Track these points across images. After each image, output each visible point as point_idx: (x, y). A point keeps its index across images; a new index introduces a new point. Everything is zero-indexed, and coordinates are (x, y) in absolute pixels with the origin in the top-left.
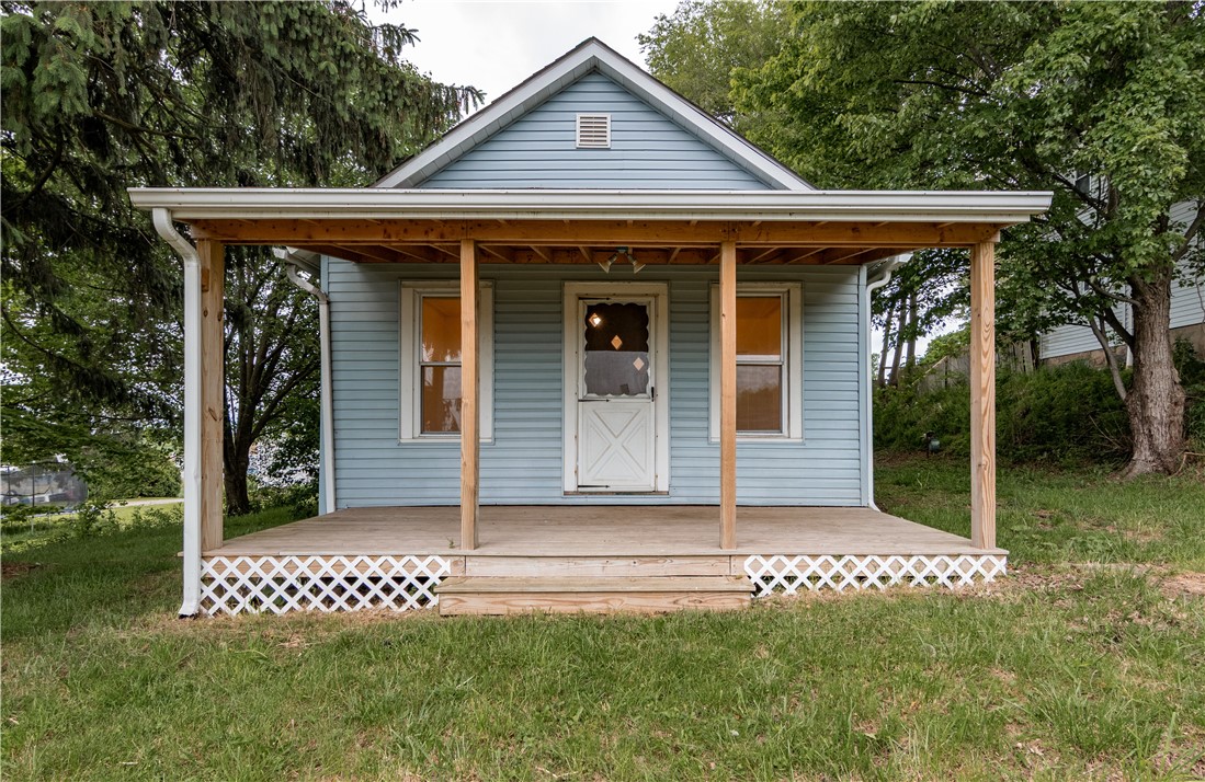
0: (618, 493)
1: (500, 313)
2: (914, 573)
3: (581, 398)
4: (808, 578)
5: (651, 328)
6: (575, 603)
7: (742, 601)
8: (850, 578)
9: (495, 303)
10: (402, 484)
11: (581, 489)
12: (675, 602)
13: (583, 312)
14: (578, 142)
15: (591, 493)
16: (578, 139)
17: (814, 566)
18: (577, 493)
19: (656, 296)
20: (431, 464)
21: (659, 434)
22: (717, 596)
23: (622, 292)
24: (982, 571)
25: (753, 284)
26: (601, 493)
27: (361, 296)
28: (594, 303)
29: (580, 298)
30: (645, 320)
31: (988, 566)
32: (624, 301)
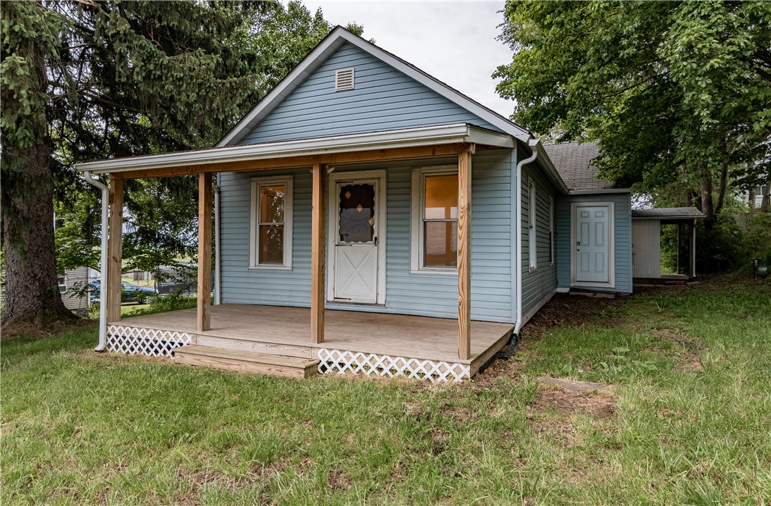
0: (356, 304)
1: (297, 193)
2: (410, 369)
3: (337, 244)
4: (351, 365)
5: (376, 199)
6: (227, 364)
7: (300, 373)
8: (373, 368)
9: (294, 188)
10: (250, 291)
11: (336, 300)
12: (269, 370)
13: (339, 191)
14: (336, 88)
15: (341, 303)
16: (336, 85)
17: (354, 358)
18: (334, 302)
19: (379, 179)
20: (262, 281)
21: (380, 267)
22: (288, 369)
23: (358, 178)
24: (454, 373)
25: (439, 167)
26: (346, 303)
27: (233, 188)
28: (345, 185)
29: (337, 183)
30: (373, 194)
31: (458, 371)
32: (361, 183)
